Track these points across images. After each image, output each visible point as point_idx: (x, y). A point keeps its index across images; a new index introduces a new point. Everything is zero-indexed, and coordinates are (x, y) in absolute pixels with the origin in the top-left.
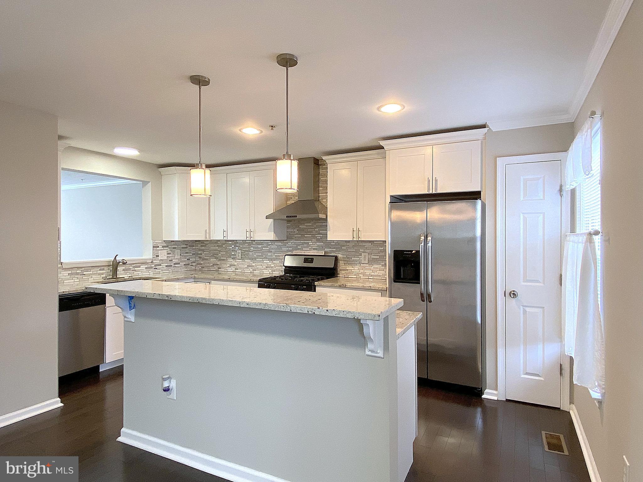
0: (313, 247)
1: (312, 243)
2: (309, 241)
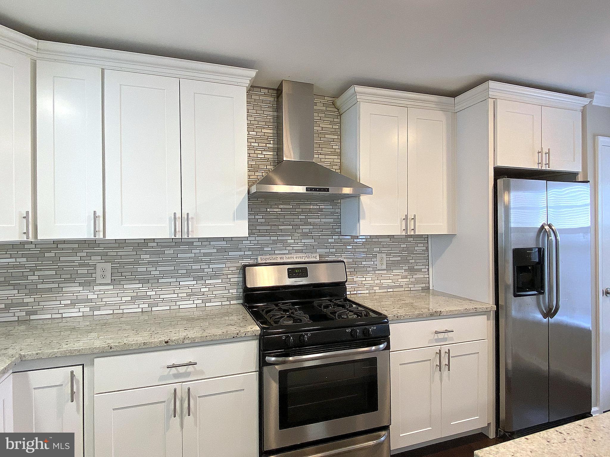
2: (288, 238)
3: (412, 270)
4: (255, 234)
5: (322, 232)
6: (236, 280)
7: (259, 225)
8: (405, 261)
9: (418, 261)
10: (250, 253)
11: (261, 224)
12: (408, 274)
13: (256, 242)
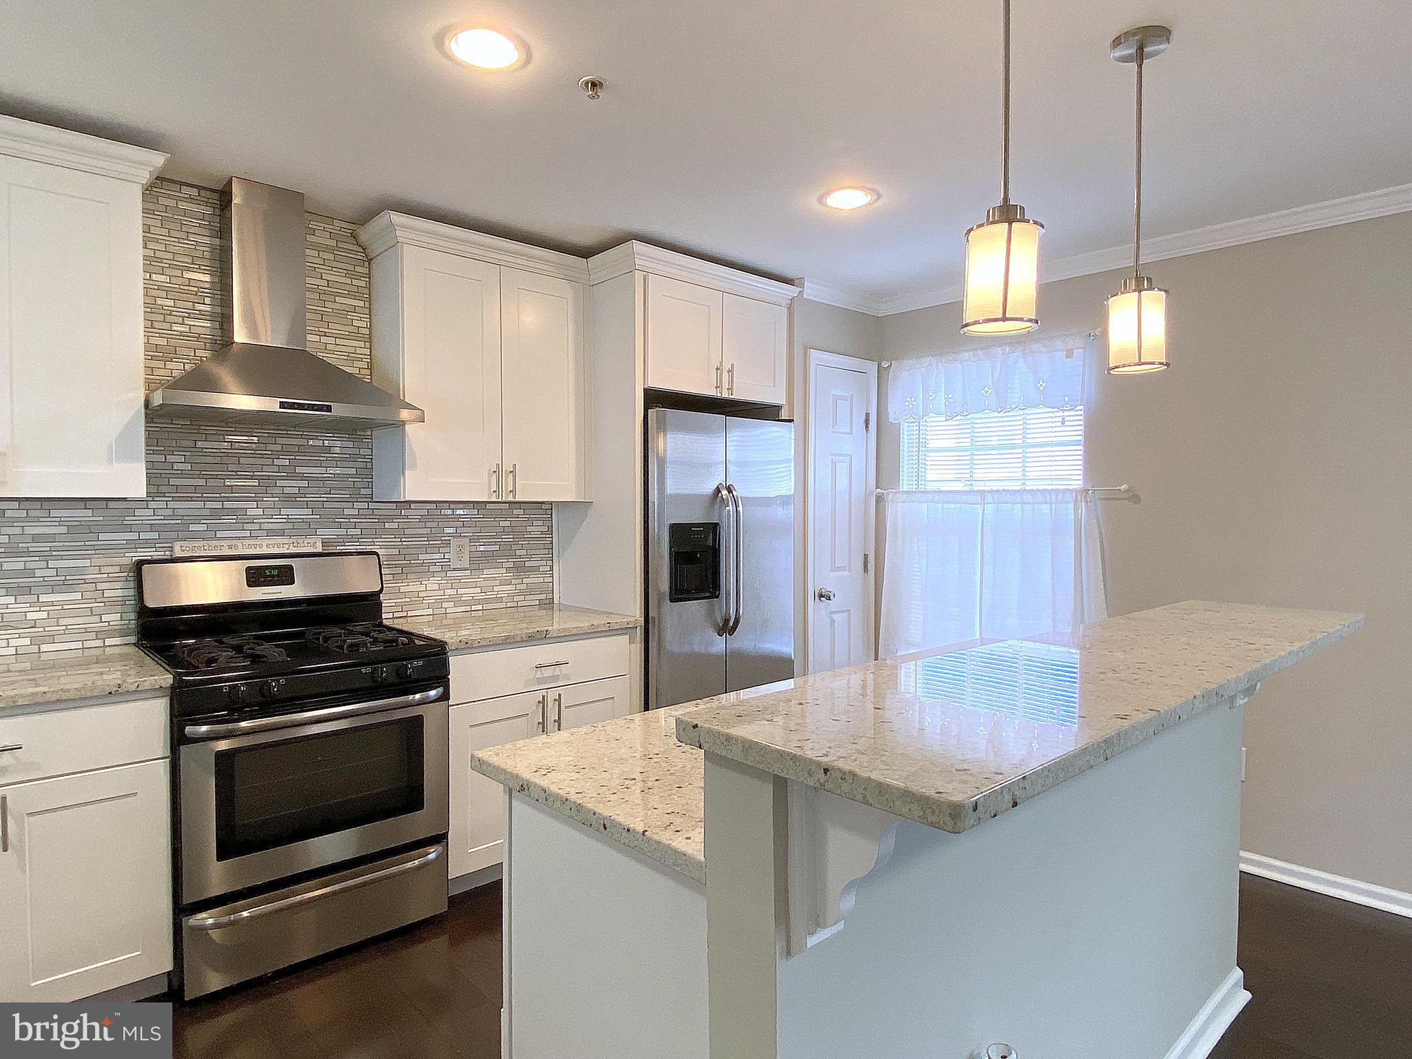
0: (264, 527)
1: (260, 512)
2: (248, 505)
3: (520, 569)
4: (167, 495)
5: (330, 494)
6: (119, 593)
7: (176, 476)
8: (507, 552)
9: (533, 552)
10: (156, 535)
11: (182, 474)
12: (512, 577)
13: (169, 512)
